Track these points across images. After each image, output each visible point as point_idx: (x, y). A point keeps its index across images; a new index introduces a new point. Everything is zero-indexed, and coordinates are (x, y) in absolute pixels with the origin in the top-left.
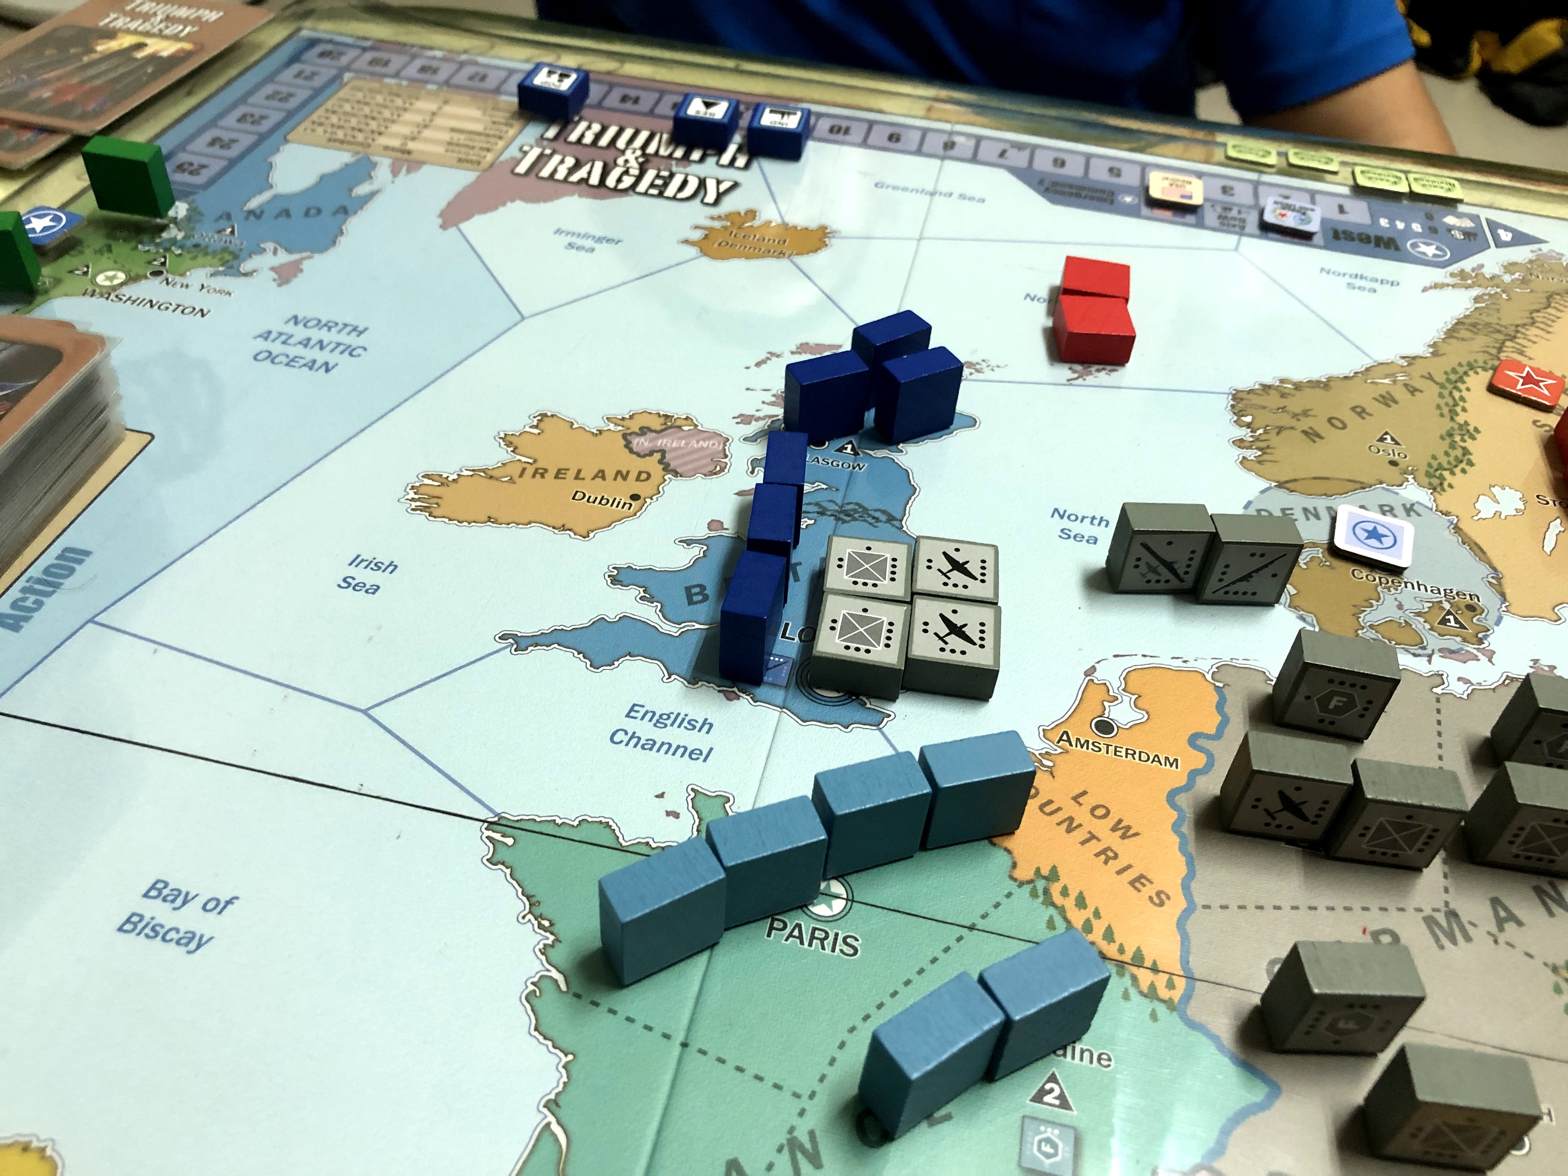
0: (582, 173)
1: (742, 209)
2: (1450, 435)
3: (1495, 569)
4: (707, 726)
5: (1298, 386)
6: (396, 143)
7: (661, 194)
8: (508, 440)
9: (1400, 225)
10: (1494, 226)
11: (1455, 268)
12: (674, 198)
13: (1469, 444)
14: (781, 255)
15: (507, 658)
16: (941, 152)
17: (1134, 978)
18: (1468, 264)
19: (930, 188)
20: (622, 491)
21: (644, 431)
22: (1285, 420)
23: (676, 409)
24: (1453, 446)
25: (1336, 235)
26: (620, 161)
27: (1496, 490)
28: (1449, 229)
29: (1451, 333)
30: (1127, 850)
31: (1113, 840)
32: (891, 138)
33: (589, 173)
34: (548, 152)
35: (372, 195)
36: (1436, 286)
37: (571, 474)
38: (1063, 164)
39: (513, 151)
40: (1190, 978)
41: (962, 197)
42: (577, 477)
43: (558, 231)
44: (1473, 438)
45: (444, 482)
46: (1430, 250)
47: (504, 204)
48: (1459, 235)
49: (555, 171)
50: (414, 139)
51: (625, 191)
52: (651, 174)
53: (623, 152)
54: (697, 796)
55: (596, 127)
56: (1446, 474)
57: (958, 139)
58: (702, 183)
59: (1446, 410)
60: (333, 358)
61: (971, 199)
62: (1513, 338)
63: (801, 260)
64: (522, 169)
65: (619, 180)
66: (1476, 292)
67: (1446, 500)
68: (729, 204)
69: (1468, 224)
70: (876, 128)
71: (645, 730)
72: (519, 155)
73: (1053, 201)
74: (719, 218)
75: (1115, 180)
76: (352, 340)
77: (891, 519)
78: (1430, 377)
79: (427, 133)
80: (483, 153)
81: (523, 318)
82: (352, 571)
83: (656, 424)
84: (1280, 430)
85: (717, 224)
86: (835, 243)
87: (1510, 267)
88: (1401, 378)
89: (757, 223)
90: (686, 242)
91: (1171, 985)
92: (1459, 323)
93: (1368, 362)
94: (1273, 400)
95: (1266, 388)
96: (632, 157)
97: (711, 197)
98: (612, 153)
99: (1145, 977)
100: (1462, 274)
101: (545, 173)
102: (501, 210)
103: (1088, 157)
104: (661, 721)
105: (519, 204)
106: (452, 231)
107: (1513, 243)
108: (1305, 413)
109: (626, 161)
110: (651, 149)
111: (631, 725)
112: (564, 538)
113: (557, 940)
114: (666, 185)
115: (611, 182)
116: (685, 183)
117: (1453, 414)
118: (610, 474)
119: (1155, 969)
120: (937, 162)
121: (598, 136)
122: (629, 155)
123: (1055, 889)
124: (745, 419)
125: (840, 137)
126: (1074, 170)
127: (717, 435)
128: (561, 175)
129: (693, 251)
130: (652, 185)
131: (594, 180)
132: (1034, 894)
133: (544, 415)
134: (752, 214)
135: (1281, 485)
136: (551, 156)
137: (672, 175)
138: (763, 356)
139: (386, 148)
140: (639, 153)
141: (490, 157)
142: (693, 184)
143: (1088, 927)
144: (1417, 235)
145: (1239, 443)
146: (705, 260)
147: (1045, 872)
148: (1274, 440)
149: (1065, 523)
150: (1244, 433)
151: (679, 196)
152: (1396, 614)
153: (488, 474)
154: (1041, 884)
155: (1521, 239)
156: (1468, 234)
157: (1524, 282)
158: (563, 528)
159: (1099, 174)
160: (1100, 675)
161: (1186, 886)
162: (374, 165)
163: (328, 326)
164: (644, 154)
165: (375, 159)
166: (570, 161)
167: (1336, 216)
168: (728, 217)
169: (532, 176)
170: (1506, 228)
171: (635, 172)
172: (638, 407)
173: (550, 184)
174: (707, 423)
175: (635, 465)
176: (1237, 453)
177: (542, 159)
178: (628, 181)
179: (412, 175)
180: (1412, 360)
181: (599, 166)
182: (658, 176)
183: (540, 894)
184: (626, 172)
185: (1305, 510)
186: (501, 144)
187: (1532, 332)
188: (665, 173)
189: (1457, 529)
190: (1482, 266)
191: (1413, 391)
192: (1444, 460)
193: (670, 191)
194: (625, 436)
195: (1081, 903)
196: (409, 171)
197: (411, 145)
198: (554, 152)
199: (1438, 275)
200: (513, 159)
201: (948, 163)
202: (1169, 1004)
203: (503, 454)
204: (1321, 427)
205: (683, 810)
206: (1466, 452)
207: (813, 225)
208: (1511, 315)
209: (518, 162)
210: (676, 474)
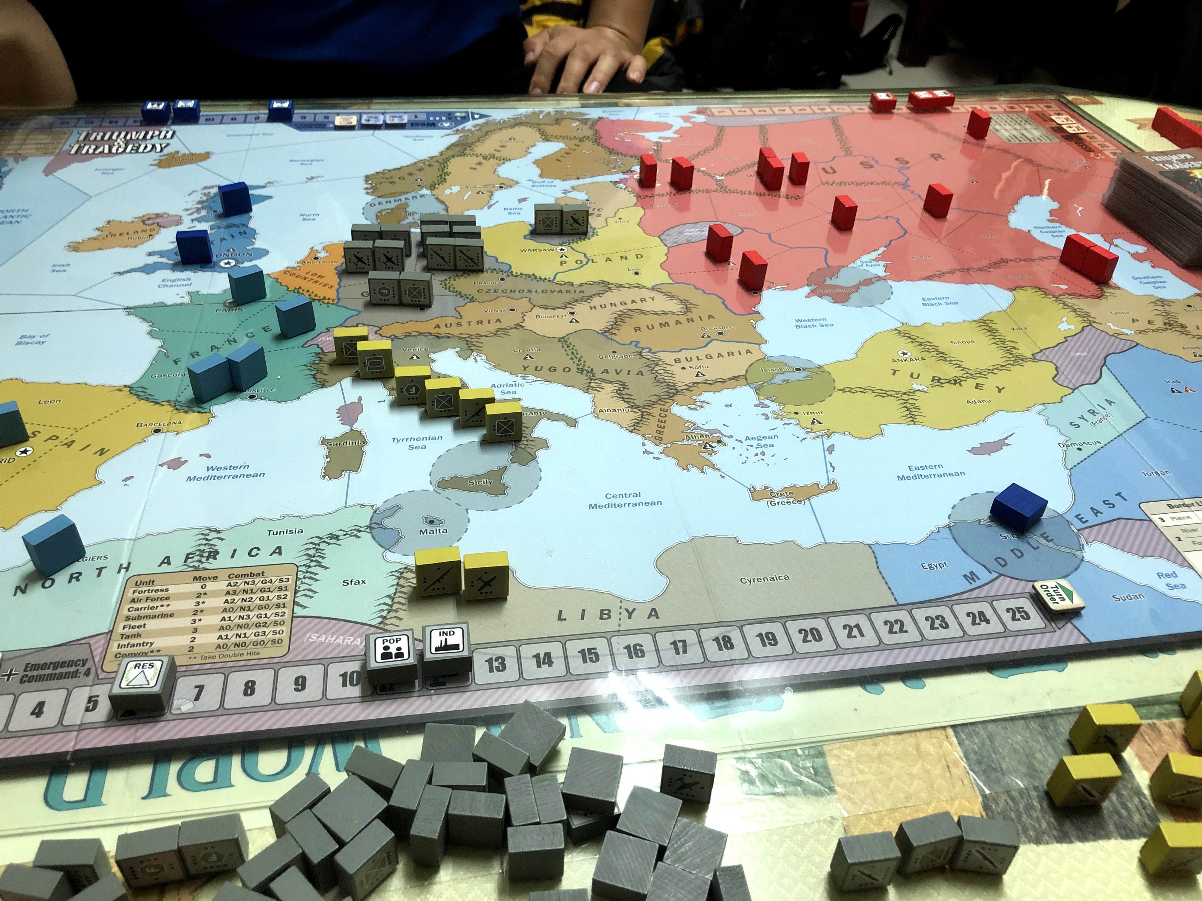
0: (100, 150)
1: (173, 151)
2: (441, 176)
3: (446, 206)
4: (189, 279)
5: (389, 171)
6: (13, 152)
7: (137, 152)
8: (98, 229)
9: (437, 119)
10: (473, 114)
11: (454, 129)
12: (143, 152)
13: (447, 177)
14: (192, 163)
15: (118, 277)
16: (254, 121)
17: (323, 302)
18: (460, 127)
19: (250, 133)
20: (146, 235)
21: (149, 219)
22: (383, 180)
23: (160, 211)
24: (441, 178)
25: (412, 125)
26: (116, 143)
27: (452, 187)
28: (456, 117)
29: (448, 148)
30: (321, 280)
31: (319, 279)
32: (232, 119)
33: (104, 149)
34: (82, 145)
35: (10, 170)
36: (446, 135)
37: (125, 234)
38: (305, 118)
39: (66, 147)
40: (339, 299)
41: (264, 134)
42: (128, 233)
43: (97, 170)
44: (448, 175)
45: (79, 243)
46: (446, 125)
47: (70, 165)
48: (459, 119)
49: (88, 151)
50: (20, 149)
51: (121, 153)
52: (130, 147)
53: (116, 140)
54: (189, 293)
55: (101, 134)
56: (437, 186)
57: (260, 116)
58: (154, 146)
59: (441, 170)
60: (19, 219)
61: (268, 134)
62: (470, 147)
63: (200, 163)
64: (73, 152)
65: (117, 150)
66: (461, 135)
67: (435, 192)
68: (166, 151)
69: (464, 114)
70: (225, 117)
71: (169, 283)
72: (70, 148)
73: (301, 130)
74: (164, 156)
75: (326, 120)
76: (24, 213)
77: (244, 225)
78: (438, 161)
79: (24, 147)
80: (53, 150)
81: (91, 197)
82: (54, 268)
83: (153, 216)
84: (381, 183)
85: (163, 158)
86: (213, 156)
87: (475, 126)
88: (427, 163)
89: (180, 155)
90: (152, 165)
91: (333, 301)
92: (452, 145)
93: (415, 160)
94: (381, 175)
95: (377, 173)
96: (121, 141)
97: (159, 149)
98: (111, 142)
99: (326, 301)
100: (457, 130)
101: (84, 151)
102: (69, 167)
103: (315, 114)
104: (174, 281)
105: (76, 164)
106: (50, 176)
107: (480, 118)
108: (391, 178)
109: (118, 144)
110: (128, 137)
111: (164, 283)
112: (128, 249)
113: (153, 324)
114: (138, 148)
115: (114, 150)
116: (146, 147)
117: (443, 170)
118: (139, 231)
119: (329, 299)
120: (253, 125)
121: (103, 137)
122: (119, 141)
123: (301, 291)
124: (187, 210)
125: (211, 122)
126: (309, 119)
127: (176, 216)
128: (91, 151)
129: (156, 167)
130: (132, 149)
131: (106, 151)
132: (294, 292)
133: (109, 221)
134: (177, 152)
135: (379, 197)
136: (84, 147)
137: (140, 145)
138: (190, 192)
139: (9, 154)
140: (123, 140)
141: (57, 151)
142: (150, 147)
143: (310, 295)
144: (444, 121)
145: (367, 189)
146: (161, 170)
147: (297, 287)
148: (378, 186)
149: (305, 217)
150: (369, 186)
151: (146, 151)
152: (412, 220)
153: (94, 239)
154: (296, 291)
155: (482, 116)
156: (463, 118)
157: (479, 129)
158: (127, 247)
159: (320, 119)
160: (315, 249)
161: (339, 284)
162: (6, 161)
163: (13, 211)
164: (125, 140)
165: (5, 159)
166: (93, 147)
167: (413, 118)
168: (168, 154)
169: (79, 154)
170: (477, 114)
171: (123, 146)
172: (145, 213)
173: (87, 156)
174: (172, 213)
175: (148, 228)
176: (365, 191)
177: (79, 149)
178: (121, 150)
179: (25, 162)
180: (431, 158)
181: (107, 147)
182: (134, 146)
183: (144, 317)
184: (120, 147)
185: (387, 202)
186: (60, 146)
187: (479, 143)
188: (137, 145)
189: (437, 198)
190: (465, 127)
191: (430, 165)
192: (437, 182)
193: (141, 149)
194: (142, 221)
195: (308, 291)
196: (22, 160)
197: (19, 152)
198: (85, 145)
199: (448, 131)
200: (67, 150)
201: (257, 124)
202: (333, 304)
203: (97, 233)
204: (396, 180)
205: (185, 296)
206: (445, 179)
207: (203, 151)
208: (470, 140)
209: (71, 150)
210: (164, 227)
